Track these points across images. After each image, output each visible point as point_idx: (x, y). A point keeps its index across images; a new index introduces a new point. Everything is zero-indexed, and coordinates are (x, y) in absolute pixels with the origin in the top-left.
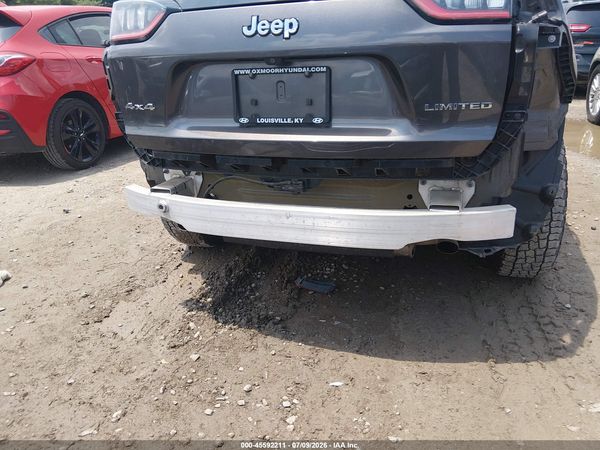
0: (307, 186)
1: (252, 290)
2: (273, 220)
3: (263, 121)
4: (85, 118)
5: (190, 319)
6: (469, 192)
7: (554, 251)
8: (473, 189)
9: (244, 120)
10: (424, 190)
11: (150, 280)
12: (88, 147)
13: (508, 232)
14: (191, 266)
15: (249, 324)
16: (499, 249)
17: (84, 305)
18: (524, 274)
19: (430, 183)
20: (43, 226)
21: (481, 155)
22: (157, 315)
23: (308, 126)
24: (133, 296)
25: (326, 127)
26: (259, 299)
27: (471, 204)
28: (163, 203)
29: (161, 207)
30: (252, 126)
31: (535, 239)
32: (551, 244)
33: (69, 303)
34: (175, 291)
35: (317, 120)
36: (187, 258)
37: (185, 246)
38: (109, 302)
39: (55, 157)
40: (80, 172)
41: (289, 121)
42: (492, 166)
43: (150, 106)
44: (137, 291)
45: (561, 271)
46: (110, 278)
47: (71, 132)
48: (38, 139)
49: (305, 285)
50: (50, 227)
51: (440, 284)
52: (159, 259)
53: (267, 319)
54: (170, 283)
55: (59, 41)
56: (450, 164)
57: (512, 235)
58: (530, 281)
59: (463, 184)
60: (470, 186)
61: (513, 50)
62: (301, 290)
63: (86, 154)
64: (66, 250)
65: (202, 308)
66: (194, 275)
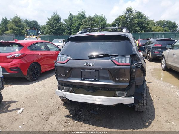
0: (94, 91)
1: (80, 114)
2: (87, 98)
3: (86, 79)
4: (36, 68)
5: (68, 120)
6: (126, 94)
7: (145, 106)
8: (126, 93)
9: (83, 79)
10: (117, 93)
11: (57, 111)
12: (36, 75)
13: (133, 102)
14: (65, 107)
15: (81, 121)
16: (133, 105)
17: (42, 116)
18: (140, 111)
19: (118, 92)
20: (28, 97)
21: (127, 87)
22: (60, 119)
23: (95, 81)
24: (53, 114)
25: (98, 81)
26: (82, 115)
27: (126, 96)
28: (64, 94)
29: (64, 95)
30: (84, 80)
31: (141, 103)
32: (145, 105)
33: (39, 116)
34: (63, 113)
35: (96, 80)
36: (64, 105)
37: (63, 102)
38: (48, 116)
39: (29, 78)
40: (34, 82)
41: (91, 79)
42: (129, 89)
43: (64, 75)
44: (54, 113)
45: (149, 110)
46: (47, 110)
47: (33, 72)
48: (25, 74)
49: (93, 112)
50: (30, 97)
51: (122, 112)
52: (58, 105)
53: (85, 120)
54: (61, 112)
55: (32, 50)
56: (121, 89)
57: (134, 103)
58: (142, 112)
59: (124, 92)
60: (126, 92)
61: (131, 70)
62: (92, 114)
63: (36, 77)
64: (35, 103)
65: (70, 118)
66: (66, 110)
